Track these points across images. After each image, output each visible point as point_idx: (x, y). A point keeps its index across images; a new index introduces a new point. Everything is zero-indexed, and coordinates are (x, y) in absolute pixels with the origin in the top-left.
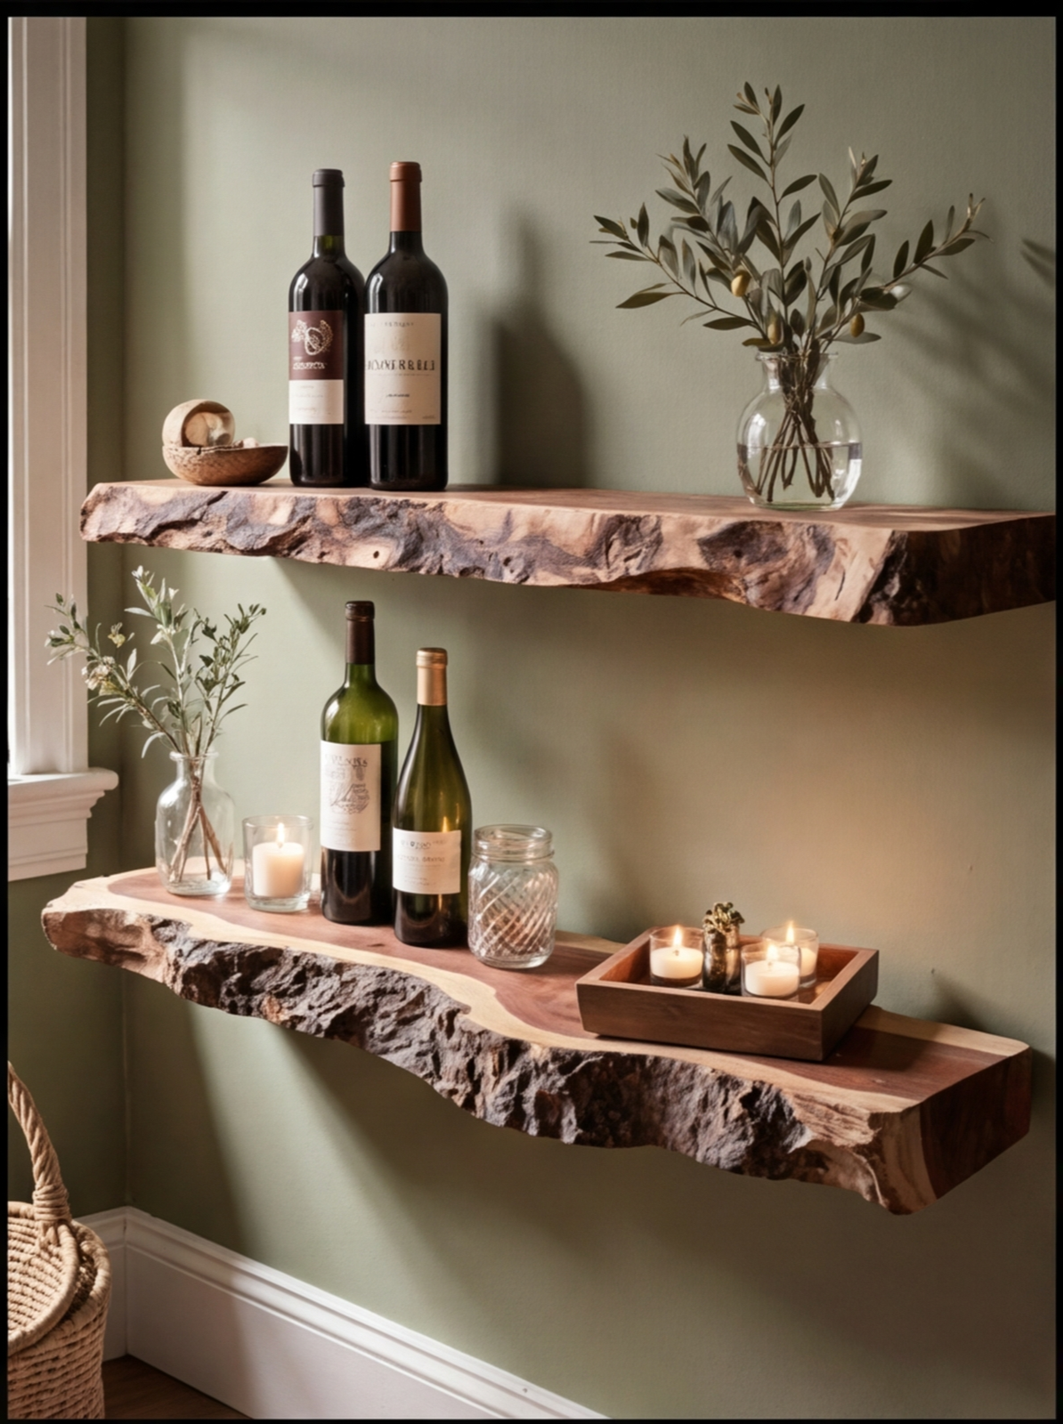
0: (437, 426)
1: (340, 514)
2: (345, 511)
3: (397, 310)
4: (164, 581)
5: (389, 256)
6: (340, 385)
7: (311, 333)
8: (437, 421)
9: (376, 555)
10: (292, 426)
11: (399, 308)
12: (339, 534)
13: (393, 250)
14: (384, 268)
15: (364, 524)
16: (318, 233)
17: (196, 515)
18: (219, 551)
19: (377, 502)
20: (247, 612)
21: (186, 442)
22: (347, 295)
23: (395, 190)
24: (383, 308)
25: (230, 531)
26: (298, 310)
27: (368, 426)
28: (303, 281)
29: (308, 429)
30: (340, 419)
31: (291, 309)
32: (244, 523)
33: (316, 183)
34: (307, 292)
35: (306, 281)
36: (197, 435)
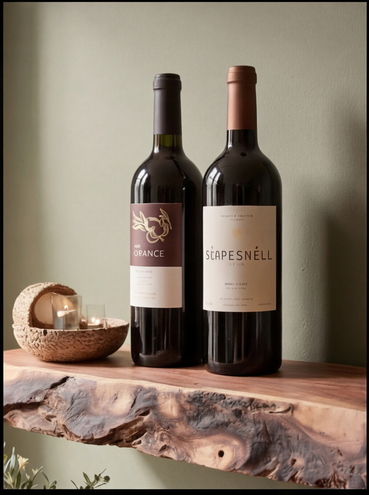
0: (272, 312)
1: (182, 410)
2: (188, 407)
3: (234, 204)
4: (14, 449)
5: (227, 152)
6: (178, 272)
7: (151, 224)
8: (274, 308)
9: (221, 454)
10: (133, 308)
11: (237, 200)
12: (181, 429)
13: (230, 146)
14: (220, 164)
15: (206, 421)
16: (158, 132)
17: (38, 399)
18: (60, 435)
19: (223, 397)
20: (92, 479)
21: (34, 322)
22: (184, 189)
23: (232, 89)
24: (220, 202)
25: (72, 419)
26: (139, 202)
27: (206, 311)
28: (143, 175)
29: (148, 311)
30: (178, 303)
31: (133, 201)
32: (84, 411)
33: (156, 87)
34: (147, 187)
35: (147, 175)
36: (45, 316)
